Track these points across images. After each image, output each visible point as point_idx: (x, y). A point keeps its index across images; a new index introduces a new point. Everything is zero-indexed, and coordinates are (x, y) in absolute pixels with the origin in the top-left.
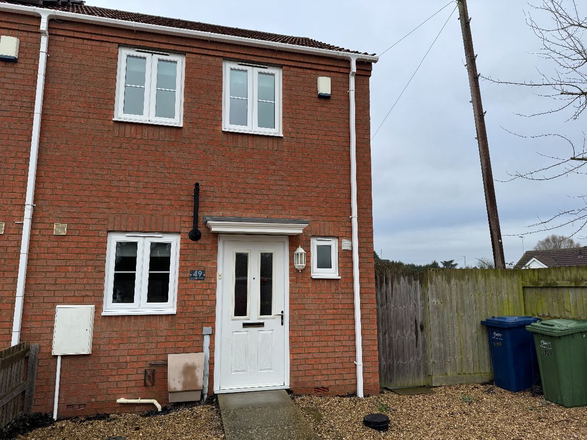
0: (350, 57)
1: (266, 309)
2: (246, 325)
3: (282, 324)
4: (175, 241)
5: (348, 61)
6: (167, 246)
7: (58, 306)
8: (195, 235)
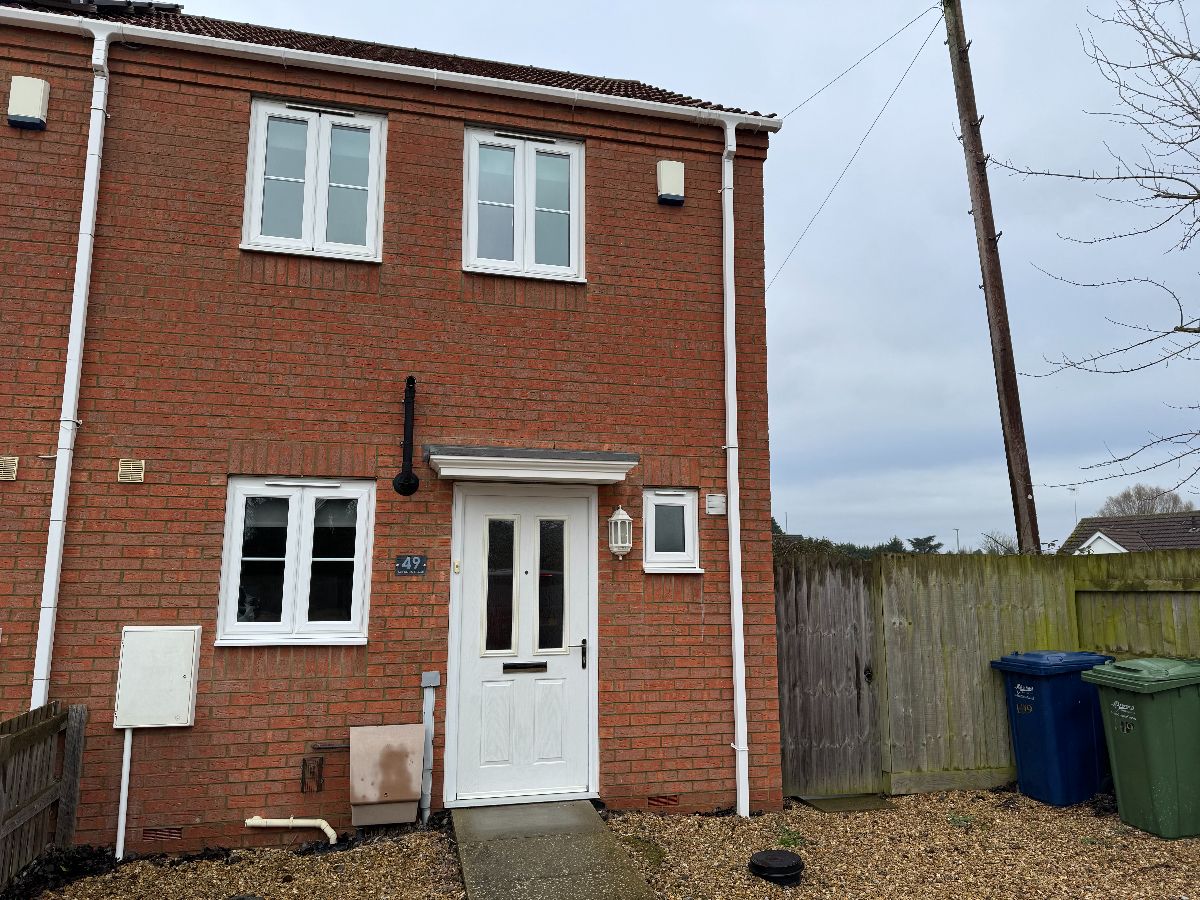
0: (722, 122)
1: (551, 635)
2: (509, 668)
3: (584, 666)
4: (365, 497)
5: (719, 129)
6: (349, 505)
7: (126, 628)
8: (406, 484)
